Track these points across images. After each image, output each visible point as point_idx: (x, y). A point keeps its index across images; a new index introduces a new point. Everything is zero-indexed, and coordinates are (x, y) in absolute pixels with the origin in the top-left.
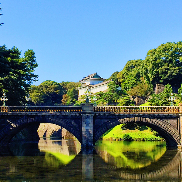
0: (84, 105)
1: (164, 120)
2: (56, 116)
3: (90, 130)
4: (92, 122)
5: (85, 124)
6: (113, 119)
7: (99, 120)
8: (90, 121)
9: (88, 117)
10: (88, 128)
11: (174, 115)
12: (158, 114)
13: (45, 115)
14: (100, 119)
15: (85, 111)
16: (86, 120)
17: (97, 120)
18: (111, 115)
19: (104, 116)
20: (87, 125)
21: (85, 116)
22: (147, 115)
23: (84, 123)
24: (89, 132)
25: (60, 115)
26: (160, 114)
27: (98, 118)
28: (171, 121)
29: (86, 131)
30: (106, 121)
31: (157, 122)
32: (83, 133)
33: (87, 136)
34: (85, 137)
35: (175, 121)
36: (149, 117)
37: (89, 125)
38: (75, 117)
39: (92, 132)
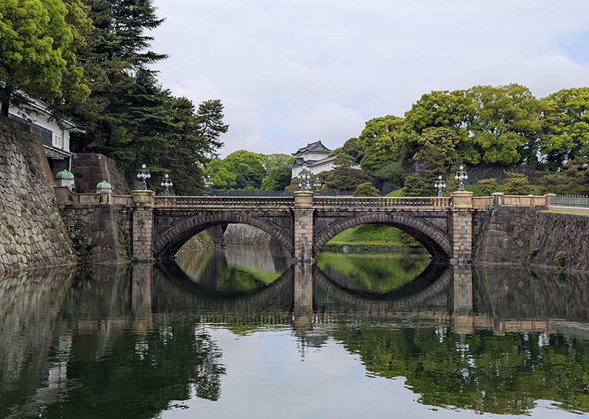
0: (297, 195)
1: (427, 219)
3: (307, 236)
4: (310, 221)
5: (300, 224)
6: (345, 217)
7: (322, 219)
8: (308, 220)
9: (304, 214)
10: (304, 231)
11: (442, 211)
12: (416, 210)
13: (235, 211)
14: (323, 217)
15: (300, 205)
16: (301, 219)
17: (319, 219)
18: (341, 211)
20: (303, 227)
21: (299, 213)
22: (399, 211)
23: (298, 223)
24: (306, 238)
25: (258, 211)
26: (419, 210)
27: (320, 217)
28: (437, 222)
29: (300, 236)
30: (333, 220)
31: (415, 222)
32: (297, 239)
33: (303, 244)
34: (299, 246)
35: (444, 221)
36: (402, 215)
37: (306, 226)
38: (284, 214)
39: (310, 238)
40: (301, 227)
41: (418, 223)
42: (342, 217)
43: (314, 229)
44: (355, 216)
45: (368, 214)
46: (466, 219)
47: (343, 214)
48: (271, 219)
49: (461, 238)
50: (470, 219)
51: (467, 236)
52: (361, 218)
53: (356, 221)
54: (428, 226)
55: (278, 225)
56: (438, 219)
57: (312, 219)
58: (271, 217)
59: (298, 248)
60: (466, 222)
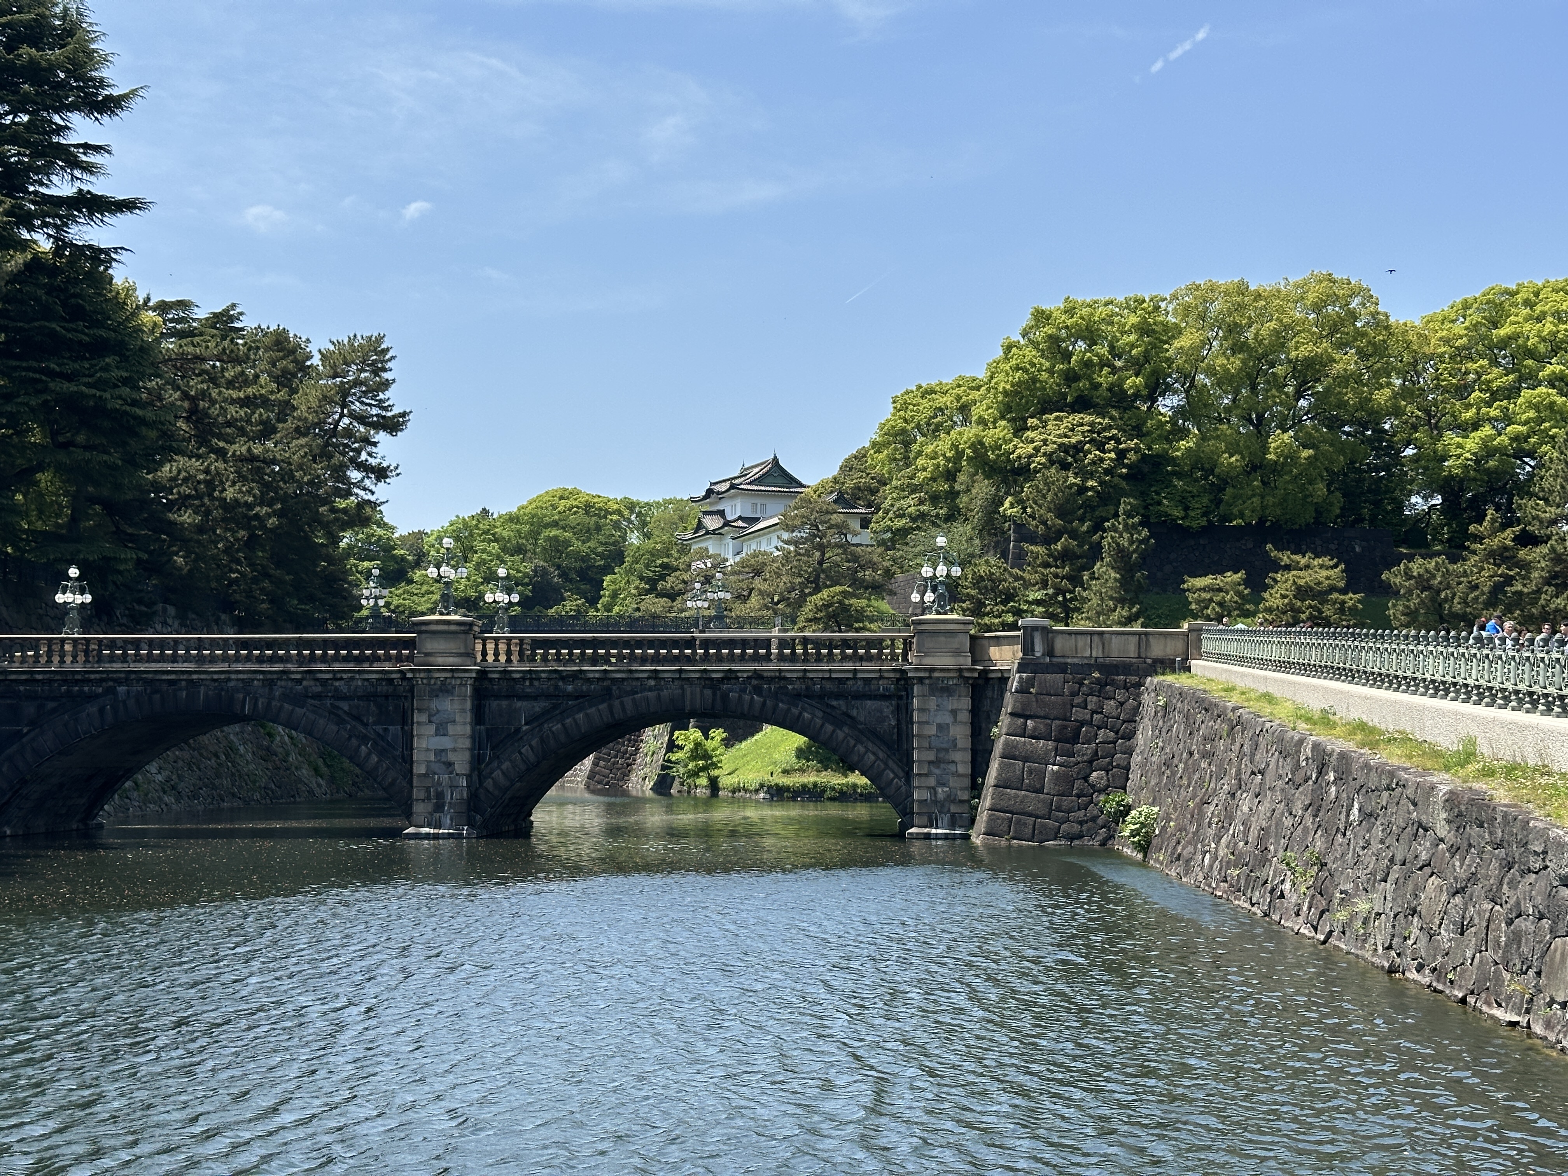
0: (424, 628)
1: (834, 703)
2: (283, 683)
3: (452, 757)
4: (463, 711)
5: (430, 721)
6: (577, 698)
7: (504, 703)
8: (456, 706)
9: (444, 689)
10: (445, 742)
11: (881, 677)
12: (800, 675)
13: (229, 680)
14: (507, 697)
15: (431, 659)
16: (435, 704)
17: (495, 704)
18: (563, 678)
19: (531, 684)
20: (441, 730)
21: (429, 684)
22: (748, 678)
23: (424, 718)
24: (450, 764)
25: (303, 679)
26: (811, 675)
27: (497, 697)
28: (865, 711)
29: (432, 758)
30: (538, 706)
31: (795, 711)
32: (419, 769)
33: (439, 783)
34: (428, 789)
35: (887, 708)
36: (758, 690)
37: (450, 728)
38: (384, 688)
39: (461, 762)
40: (432, 729)
41: (806, 715)
42: (570, 696)
43: (475, 737)
44: (607, 695)
45: (650, 689)
46: (952, 703)
47: (570, 688)
48: (345, 706)
49: (936, 763)
50: (966, 703)
51: (957, 756)
52: (628, 701)
53: (611, 708)
54: (838, 724)
55: (366, 725)
56: (869, 703)
57: (468, 705)
58: (345, 698)
59: (423, 795)
60: (954, 712)
